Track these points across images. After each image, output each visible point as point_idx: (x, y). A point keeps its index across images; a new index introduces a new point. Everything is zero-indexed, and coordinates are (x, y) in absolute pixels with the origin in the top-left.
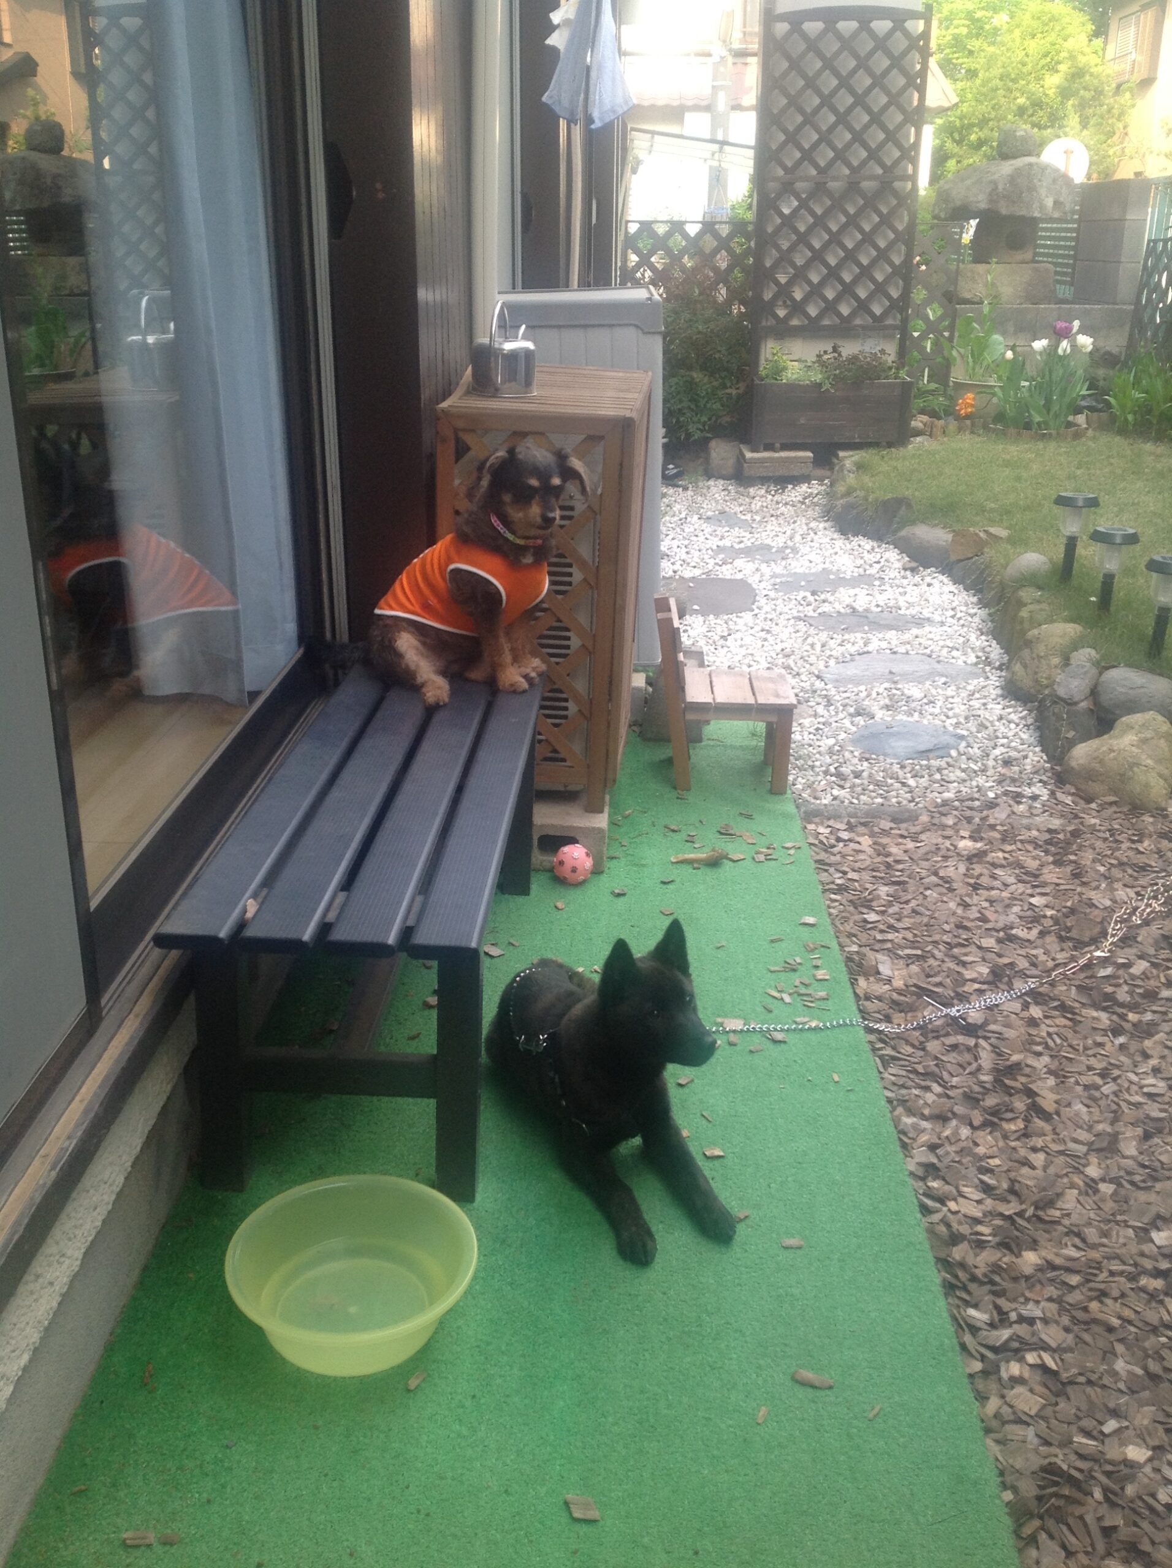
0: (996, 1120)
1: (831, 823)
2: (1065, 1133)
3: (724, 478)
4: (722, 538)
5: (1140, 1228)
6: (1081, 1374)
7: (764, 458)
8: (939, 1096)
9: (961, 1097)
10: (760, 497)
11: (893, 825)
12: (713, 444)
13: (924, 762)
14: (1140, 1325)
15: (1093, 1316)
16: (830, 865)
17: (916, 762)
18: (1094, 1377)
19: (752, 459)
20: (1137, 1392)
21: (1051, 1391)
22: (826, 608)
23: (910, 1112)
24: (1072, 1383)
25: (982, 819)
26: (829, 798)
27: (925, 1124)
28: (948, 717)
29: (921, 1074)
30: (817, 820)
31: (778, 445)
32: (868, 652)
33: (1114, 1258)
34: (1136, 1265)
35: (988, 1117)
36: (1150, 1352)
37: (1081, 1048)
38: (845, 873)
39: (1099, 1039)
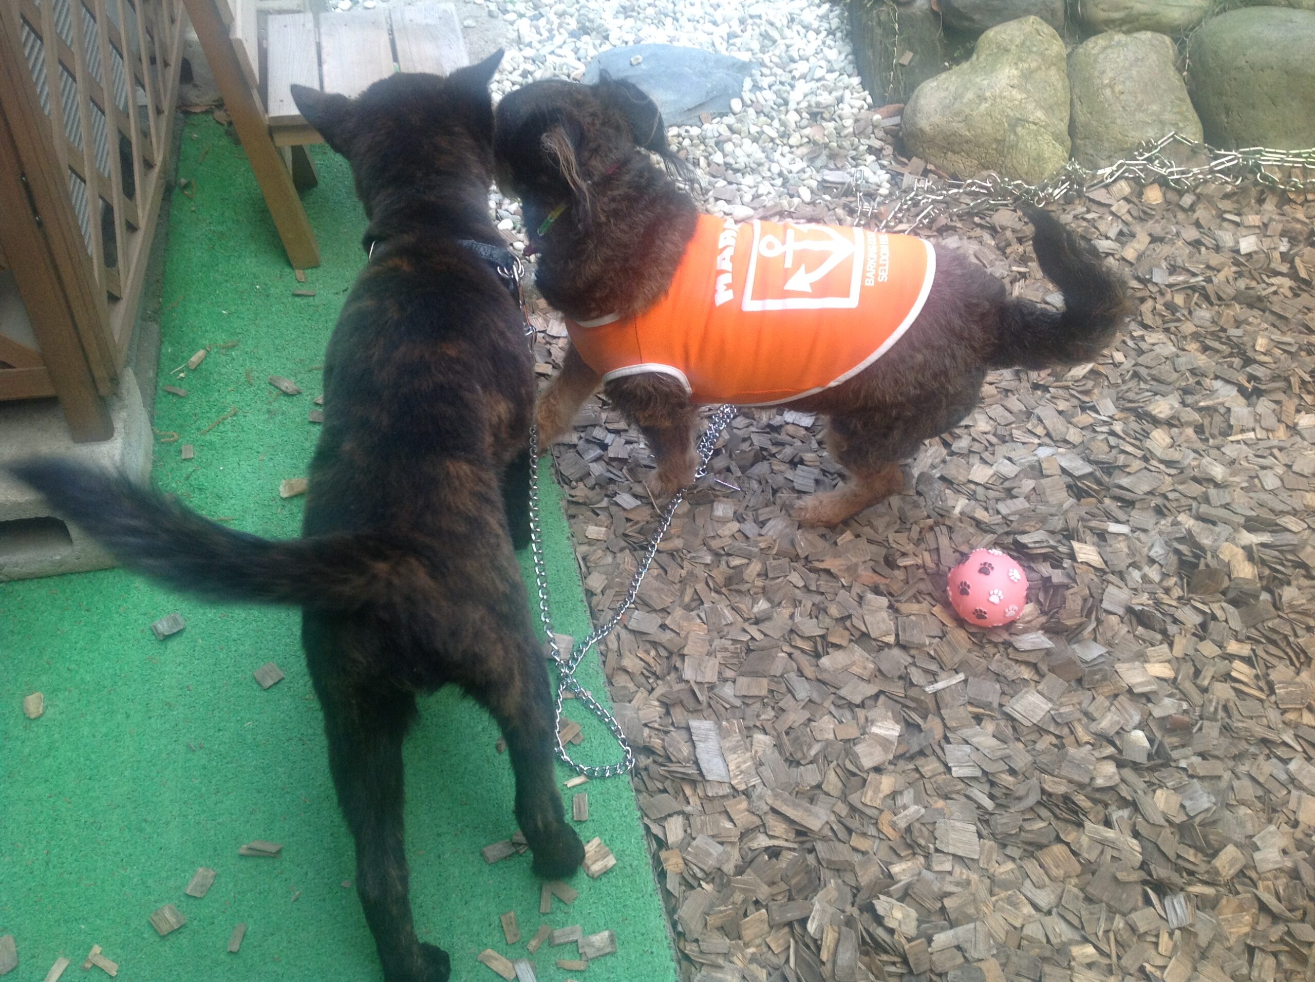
28: (715, 23)
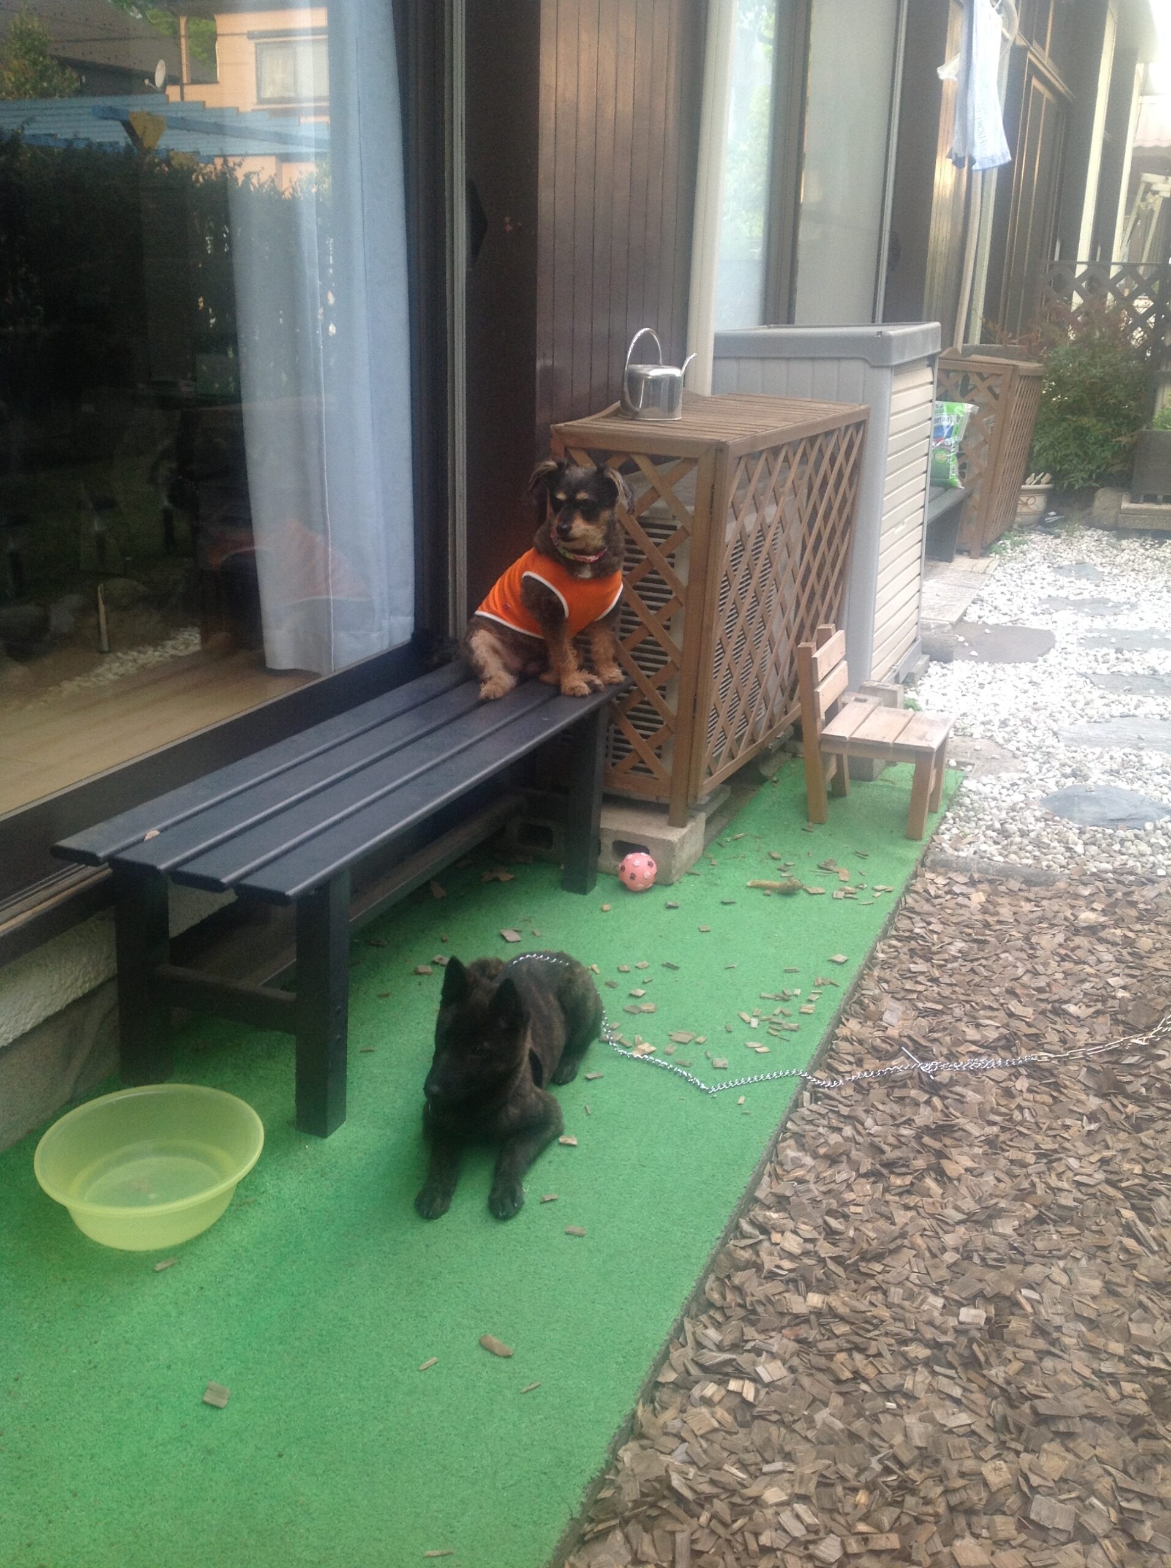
0: (885, 1171)
1: (951, 875)
2: (951, 1199)
3: (1104, 528)
4: (1062, 587)
5: (956, 1301)
6: (775, 1412)
7: (1141, 509)
8: (846, 1139)
9: (866, 1145)
10: (1132, 549)
11: (1024, 887)
12: (1100, 492)
13: (1109, 831)
14: (874, 1385)
15: (833, 1366)
16: (918, 914)
17: (1100, 830)
18: (788, 1418)
19: (1127, 509)
20: (823, 1444)
21: (735, 1418)
22: (1126, 668)
23: (802, 1147)
24: (762, 1417)
25: (1126, 894)
26: (972, 850)
27: (808, 1160)
29: (845, 1117)
30: (942, 870)
31: (1160, 497)
32: (1134, 716)
33: (900, 1320)
34: (917, 1331)
35: (878, 1166)
36: (867, 1413)
37: (1045, 1127)
38: (929, 923)
39: (1068, 1122)
